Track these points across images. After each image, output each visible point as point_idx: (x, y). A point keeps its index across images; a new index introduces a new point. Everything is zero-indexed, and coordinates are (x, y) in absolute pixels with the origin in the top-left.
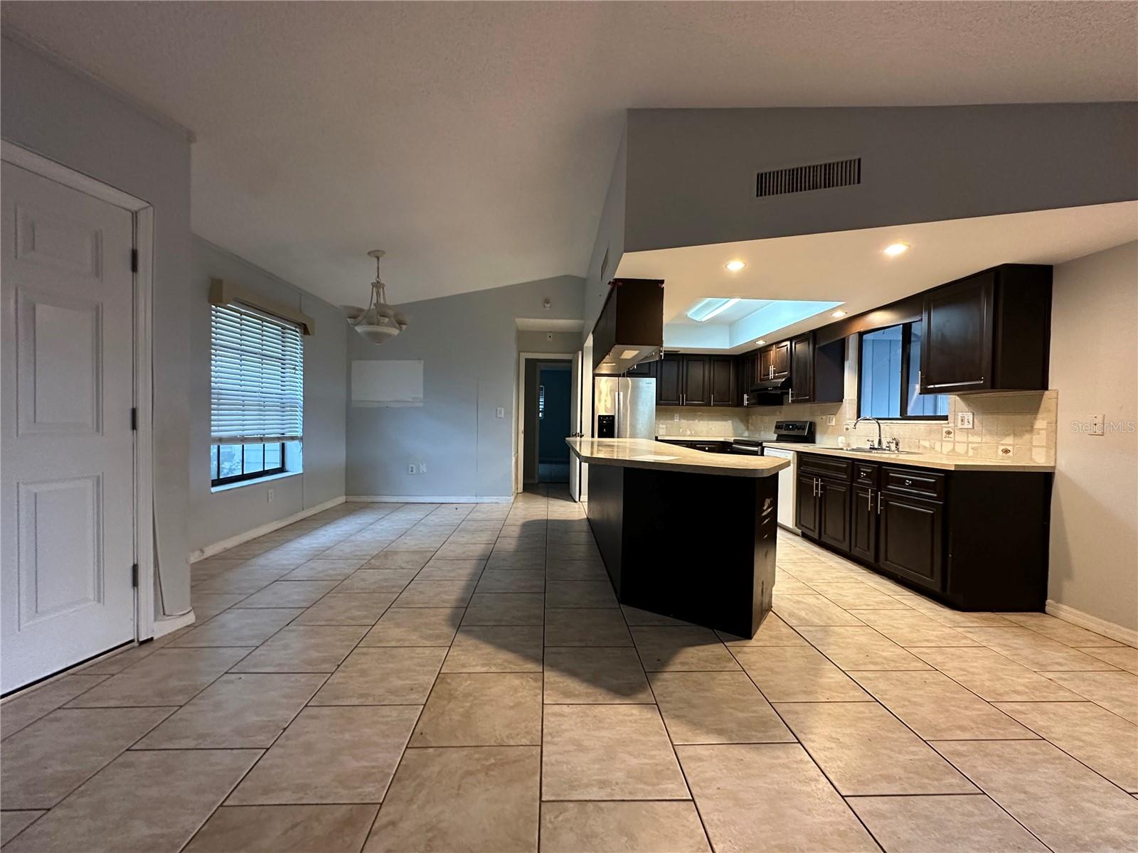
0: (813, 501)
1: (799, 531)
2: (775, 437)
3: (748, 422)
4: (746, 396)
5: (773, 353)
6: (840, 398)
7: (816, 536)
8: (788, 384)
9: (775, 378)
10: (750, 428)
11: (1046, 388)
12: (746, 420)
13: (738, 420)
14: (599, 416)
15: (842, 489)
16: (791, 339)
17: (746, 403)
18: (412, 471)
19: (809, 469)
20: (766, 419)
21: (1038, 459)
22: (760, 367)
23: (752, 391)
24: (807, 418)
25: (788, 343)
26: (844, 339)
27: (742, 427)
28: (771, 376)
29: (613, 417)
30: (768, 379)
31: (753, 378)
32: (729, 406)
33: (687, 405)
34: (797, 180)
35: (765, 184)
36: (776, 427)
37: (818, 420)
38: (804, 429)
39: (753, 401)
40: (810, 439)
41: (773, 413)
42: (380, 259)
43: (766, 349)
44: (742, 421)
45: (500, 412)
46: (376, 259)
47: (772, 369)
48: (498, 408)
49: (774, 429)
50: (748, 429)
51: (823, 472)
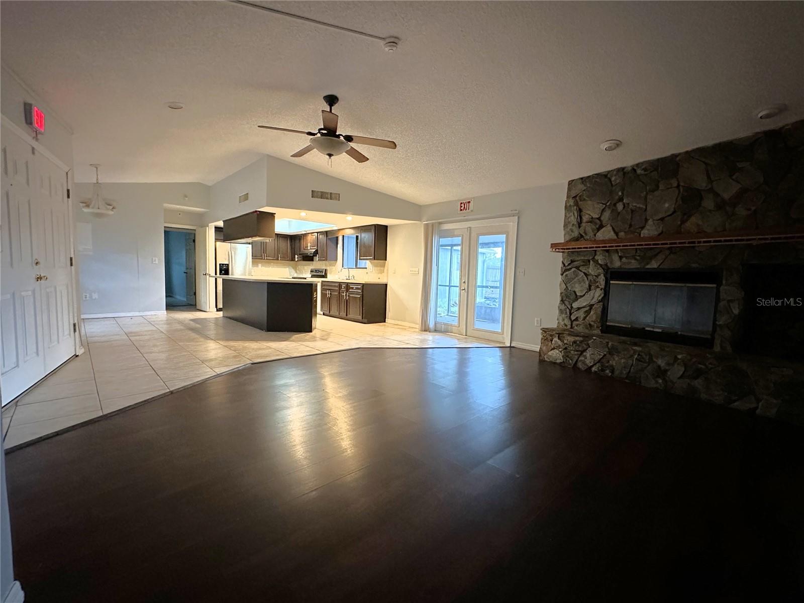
0: (326, 300)
1: (322, 313)
2: (310, 276)
3: (296, 269)
4: (296, 256)
5: (309, 237)
6: (336, 260)
7: (328, 313)
8: (316, 253)
9: (311, 249)
10: (298, 272)
11: (386, 260)
12: (295, 269)
13: (291, 268)
14: (220, 264)
15: (336, 293)
16: (317, 233)
17: (296, 260)
18: (86, 298)
19: (326, 287)
20: (306, 267)
21: (382, 281)
22: (303, 243)
23: (300, 254)
24: (324, 268)
25: (316, 234)
26: (337, 237)
27: (293, 271)
28: (309, 248)
29: (228, 265)
30: (307, 249)
31: (300, 249)
32: (287, 260)
33: (267, 259)
34: (323, 195)
35: (314, 194)
36: (311, 271)
37: (328, 268)
38: (323, 272)
39: (300, 259)
40: (325, 276)
41: (309, 265)
42: (99, 169)
43: (305, 235)
44: (293, 268)
45: (155, 261)
46: (95, 169)
47: (309, 245)
48: (154, 258)
49: (310, 272)
50: (296, 272)
51: (330, 288)
